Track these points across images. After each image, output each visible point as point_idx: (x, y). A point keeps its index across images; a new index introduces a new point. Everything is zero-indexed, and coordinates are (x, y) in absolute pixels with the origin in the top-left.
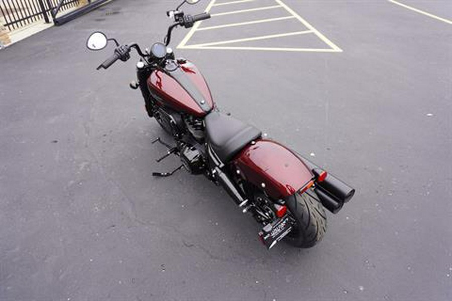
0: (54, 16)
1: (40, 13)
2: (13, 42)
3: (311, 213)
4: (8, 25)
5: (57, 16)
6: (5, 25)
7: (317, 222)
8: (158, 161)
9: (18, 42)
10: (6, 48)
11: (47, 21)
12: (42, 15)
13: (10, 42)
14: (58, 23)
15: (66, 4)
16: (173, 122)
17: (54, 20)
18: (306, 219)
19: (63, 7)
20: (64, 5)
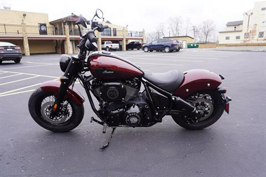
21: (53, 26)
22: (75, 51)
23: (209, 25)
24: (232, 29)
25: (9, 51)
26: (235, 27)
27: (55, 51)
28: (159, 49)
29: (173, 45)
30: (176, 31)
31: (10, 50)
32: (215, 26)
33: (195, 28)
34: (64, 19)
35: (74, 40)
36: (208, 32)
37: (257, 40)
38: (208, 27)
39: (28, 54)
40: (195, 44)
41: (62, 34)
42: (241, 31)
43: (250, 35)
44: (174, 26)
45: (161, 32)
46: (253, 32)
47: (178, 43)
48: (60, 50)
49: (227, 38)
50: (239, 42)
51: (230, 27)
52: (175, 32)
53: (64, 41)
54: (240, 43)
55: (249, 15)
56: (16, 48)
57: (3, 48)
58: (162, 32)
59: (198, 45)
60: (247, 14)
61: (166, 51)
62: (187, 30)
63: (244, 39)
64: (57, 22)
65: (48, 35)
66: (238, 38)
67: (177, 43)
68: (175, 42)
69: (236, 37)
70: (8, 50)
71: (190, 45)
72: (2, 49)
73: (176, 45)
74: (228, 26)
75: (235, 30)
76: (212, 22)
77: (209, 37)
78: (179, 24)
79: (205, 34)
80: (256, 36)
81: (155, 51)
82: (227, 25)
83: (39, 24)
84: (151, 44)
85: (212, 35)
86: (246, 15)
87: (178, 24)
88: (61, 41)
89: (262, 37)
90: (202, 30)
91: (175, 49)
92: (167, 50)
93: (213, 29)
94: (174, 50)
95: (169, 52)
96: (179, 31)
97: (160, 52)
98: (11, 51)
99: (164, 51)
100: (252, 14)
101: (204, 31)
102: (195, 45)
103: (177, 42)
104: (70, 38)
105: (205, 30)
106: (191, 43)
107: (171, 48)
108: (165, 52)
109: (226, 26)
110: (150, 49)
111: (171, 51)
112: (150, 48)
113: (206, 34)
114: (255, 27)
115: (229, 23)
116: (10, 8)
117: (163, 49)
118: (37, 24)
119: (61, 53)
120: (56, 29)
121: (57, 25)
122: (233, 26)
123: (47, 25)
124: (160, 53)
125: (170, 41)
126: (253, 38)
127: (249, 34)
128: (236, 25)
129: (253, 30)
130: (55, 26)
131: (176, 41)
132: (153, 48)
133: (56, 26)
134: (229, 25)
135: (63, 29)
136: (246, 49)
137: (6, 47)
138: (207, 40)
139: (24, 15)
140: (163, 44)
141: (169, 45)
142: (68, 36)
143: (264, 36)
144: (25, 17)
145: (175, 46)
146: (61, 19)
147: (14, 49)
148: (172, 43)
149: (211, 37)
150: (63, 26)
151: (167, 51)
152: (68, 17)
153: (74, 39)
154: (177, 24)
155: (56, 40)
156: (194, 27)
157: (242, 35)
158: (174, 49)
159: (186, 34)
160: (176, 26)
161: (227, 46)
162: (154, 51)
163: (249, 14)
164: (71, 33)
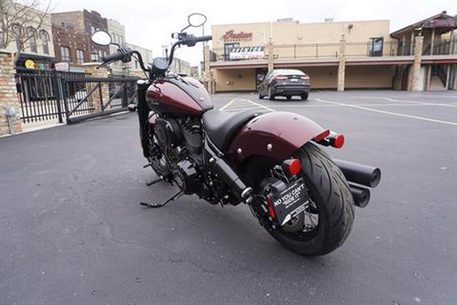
0: (67, 116)
1: (56, 114)
2: (24, 132)
3: (331, 177)
4: (24, 118)
5: (70, 117)
6: (21, 118)
7: (341, 191)
8: (149, 185)
9: (30, 132)
10: (16, 135)
11: (61, 121)
12: (58, 115)
13: (21, 131)
14: (70, 122)
15: (79, 111)
16: (169, 127)
17: (67, 120)
18: (326, 185)
19: (75, 112)
20: (76, 111)
21: (397, 40)
22: (428, 86)
25: (293, 82)
27: (390, 86)
31: (294, 80)
34: (416, 26)
35: (431, 64)
39: (341, 88)
41: (409, 54)
48: (399, 84)
53: (409, 66)
56: (302, 78)
57: (286, 78)
64: (402, 32)
65: (384, 56)
70: (292, 80)
72: (284, 79)
83: (370, 39)
88: (404, 67)
98: (296, 82)
104: (422, 60)
116: (332, 20)
118: (369, 39)
119: (400, 88)
120: (400, 45)
121: (403, 38)
123: (385, 40)
130: (399, 39)
133: (401, 41)
135: (412, 45)
137: (290, 77)
139: (350, 27)
142: (418, 57)
144: (351, 30)
146: (411, 26)
147: (300, 80)
150: (412, 39)
152: (424, 21)
153: (431, 62)
155: (397, 65)
164: (426, 52)
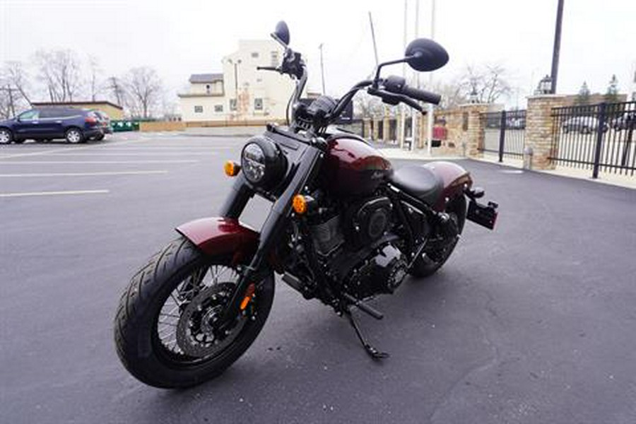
23: (146, 79)
24: (202, 89)
26: (208, 87)
28: (44, 135)
29: (90, 125)
30: (64, 87)
32: (160, 81)
33: (118, 83)
36: (146, 95)
37: (254, 114)
38: (144, 80)
40: (127, 121)
42: (222, 95)
43: (240, 104)
44: (55, 74)
45: (15, 87)
46: (245, 98)
47: (101, 118)
49: (199, 109)
50: (221, 117)
51: (197, 85)
52: (60, 90)
54: (224, 119)
55: (236, 65)
58: (20, 89)
59: (136, 123)
60: (230, 61)
61: (70, 139)
62: (93, 87)
63: (230, 112)
66: (219, 109)
67: (98, 119)
68: (92, 117)
69: (216, 107)
71: (116, 124)
73: (97, 123)
74: (193, 83)
75: (208, 92)
76: (153, 72)
77: (152, 107)
78: (69, 71)
79: (141, 98)
80: (251, 108)
81: (32, 141)
82: (190, 80)
84: (19, 121)
85: (157, 102)
86: (229, 63)
87: (65, 68)
89: (261, 108)
90: (133, 87)
91: (92, 136)
92: (74, 137)
93: (156, 89)
94: (92, 138)
95: (78, 143)
96: (71, 89)
97: (46, 143)
99: (64, 140)
100: (240, 61)
101: (137, 91)
102: (129, 124)
103: (98, 115)
105: (138, 88)
106: (118, 119)
107: (85, 133)
108: (69, 142)
109: (190, 83)
110: (16, 136)
111: (84, 141)
112: (17, 133)
113: (143, 98)
114: (246, 89)
115: (193, 76)
117: (62, 135)
122: (202, 85)
124: (48, 145)
125: (80, 112)
126: (246, 110)
127: (238, 101)
128: (209, 82)
129: (244, 95)
131: (96, 114)
132: (26, 133)
134: (195, 80)
136: (245, 133)
138: (148, 114)
140: (59, 122)
141: (76, 124)
143: (264, 108)
145: (96, 127)
148: (86, 118)
149: (155, 106)
151: (75, 141)
154: (62, 68)
156: (114, 79)
157: (225, 102)
158: (90, 134)
159: (93, 96)
160: (60, 73)
161: (202, 127)
162: (27, 141)
163: (235, 61)
